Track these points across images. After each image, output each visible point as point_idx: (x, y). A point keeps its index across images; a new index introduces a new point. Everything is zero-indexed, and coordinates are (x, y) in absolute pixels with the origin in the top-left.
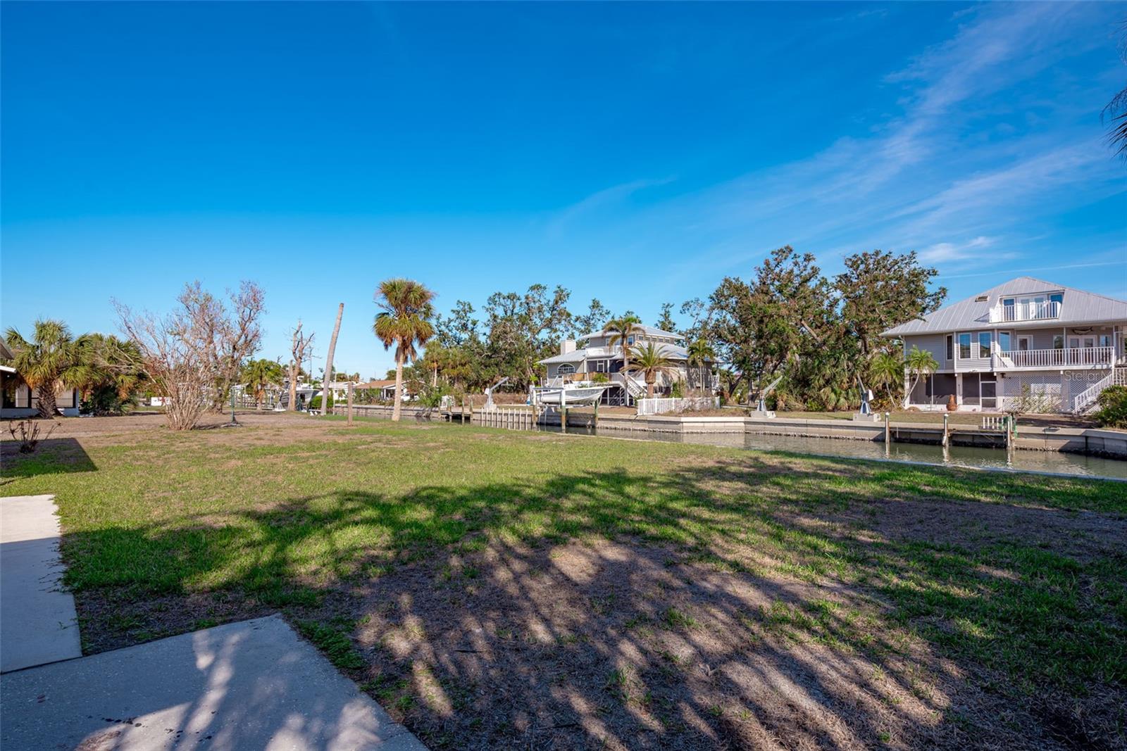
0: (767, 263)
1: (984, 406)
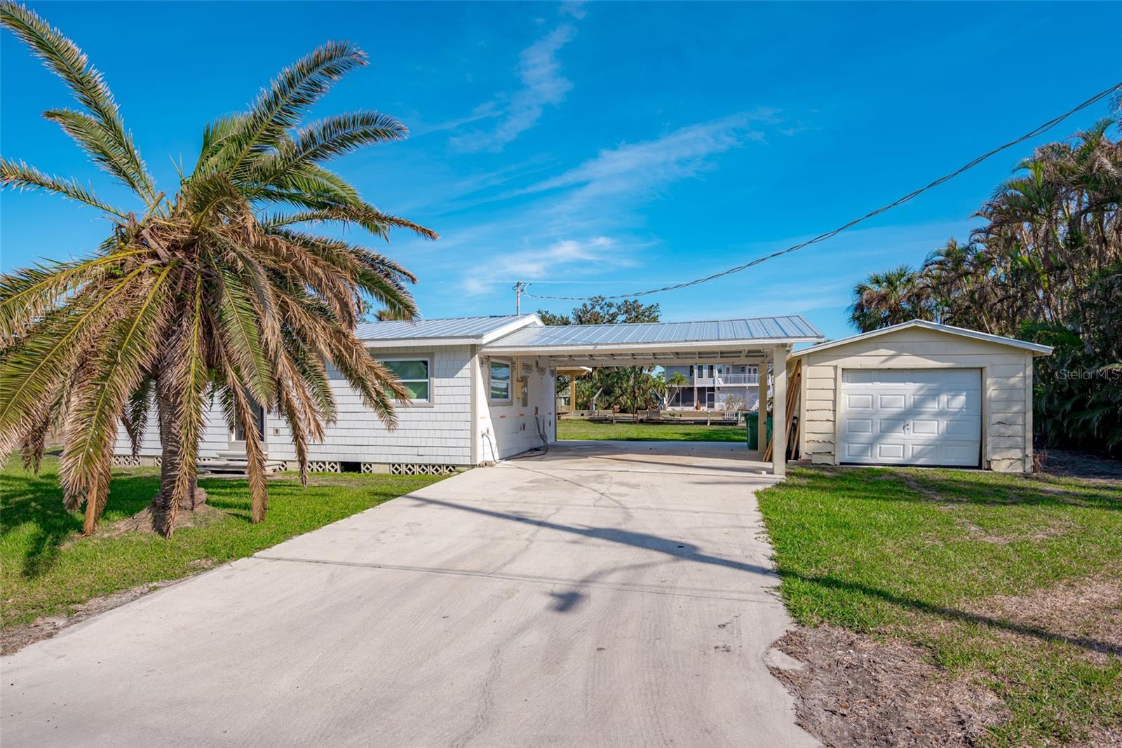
0: (585, 305)
1: (708, 407)
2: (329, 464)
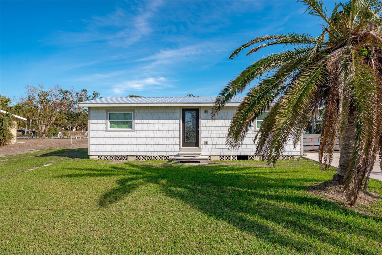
2: (232, 157)
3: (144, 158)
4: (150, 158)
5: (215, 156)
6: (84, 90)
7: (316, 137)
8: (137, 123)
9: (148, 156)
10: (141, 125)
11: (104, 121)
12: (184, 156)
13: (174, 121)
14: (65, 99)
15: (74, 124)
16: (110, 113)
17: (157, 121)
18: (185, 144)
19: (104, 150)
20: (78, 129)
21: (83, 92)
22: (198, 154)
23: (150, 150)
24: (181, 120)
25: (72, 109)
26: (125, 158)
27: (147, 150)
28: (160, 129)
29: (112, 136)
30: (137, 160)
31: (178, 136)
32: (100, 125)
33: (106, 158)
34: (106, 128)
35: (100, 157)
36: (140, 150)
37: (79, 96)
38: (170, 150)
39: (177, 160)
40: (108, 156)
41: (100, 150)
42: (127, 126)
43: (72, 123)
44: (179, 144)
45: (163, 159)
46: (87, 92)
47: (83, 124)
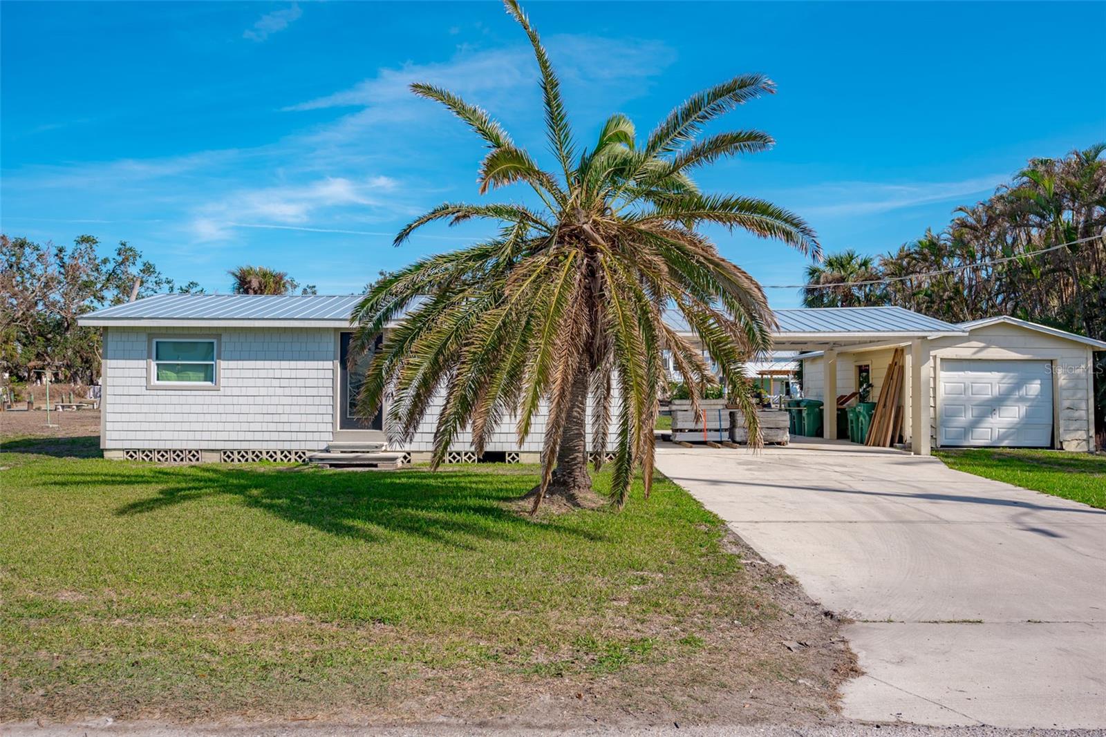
2: (466, 454)
3: (243, 456)
4: (257, 456)
5: (422, 452)
6: (86, 240)
7: (713, 407)
8: (225, 368)
9: (253, 452)
10: (236, 373)
11: (143, 363)
12: (342, 452)
13: (320, 364)
14: (15, 269)
15: (49, 360)
16: (157, 342)
17: (276, 364)
18: (346, 423)
19: (140, 435)
20: (61, 376)
21: (83, 247)
22: (377, 447)
23: (258, 436)
24: (338, 363)
25: (40, 307)
26: (194, 456)
27: (249, 436)
28: (284, 383)
29: (162, 400)
30: (225, 461)
31: (328, 401)
32: (132, 373)
33: (147, 456)
34: (148, 379)
35: (131, 453)
36: (234, 436)
37: (66, 259)
38: (310, 436)
39: (322, 459)
40: (151, 452)
41: (131, 435)
42: (202, 375)
43: (38, 356)
44: (331, 421)
45: (290, 460)
46: (94, 246)
47: (79, 360)
